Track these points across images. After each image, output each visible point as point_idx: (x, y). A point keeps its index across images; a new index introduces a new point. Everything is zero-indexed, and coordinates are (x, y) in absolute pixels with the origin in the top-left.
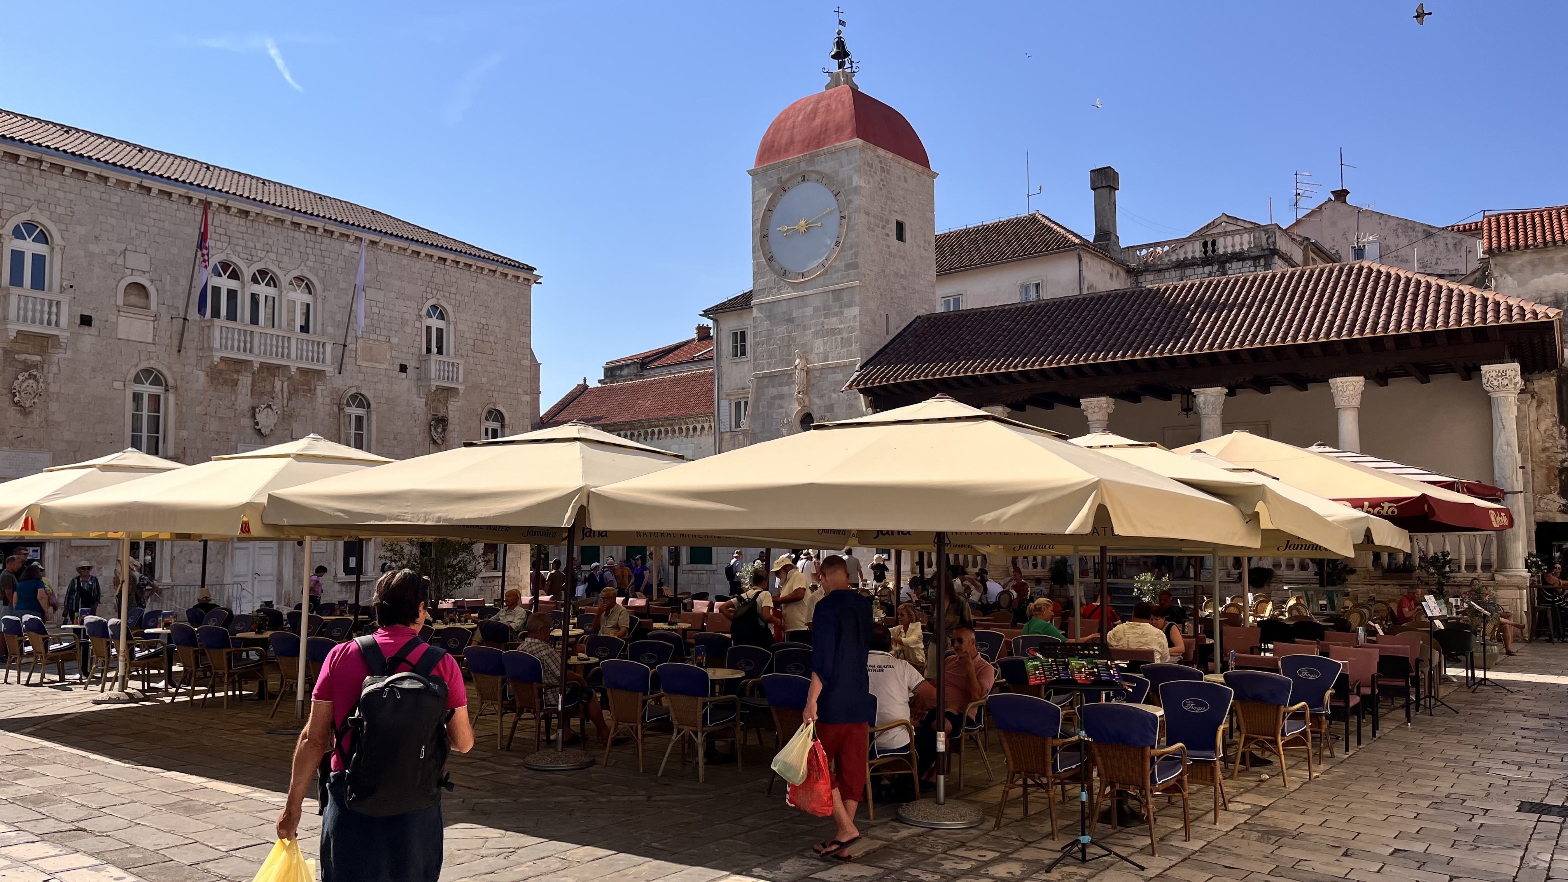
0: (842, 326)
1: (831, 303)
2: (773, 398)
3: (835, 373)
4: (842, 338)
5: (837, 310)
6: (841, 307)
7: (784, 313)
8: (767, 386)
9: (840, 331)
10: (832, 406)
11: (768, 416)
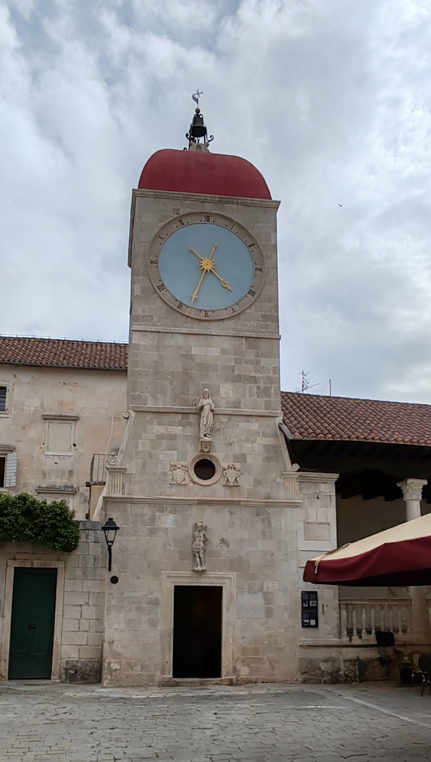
0: (259, 375)
1: (244, 350)
2: (160, 437)
3: (248, 421)
4: (258, 387)
5: (252, 357)
6: (257, 355)
7: (180, 347)
8: (151, 423)
9: (255, 380)
10: (244, 456)
11: (151, 456)
